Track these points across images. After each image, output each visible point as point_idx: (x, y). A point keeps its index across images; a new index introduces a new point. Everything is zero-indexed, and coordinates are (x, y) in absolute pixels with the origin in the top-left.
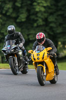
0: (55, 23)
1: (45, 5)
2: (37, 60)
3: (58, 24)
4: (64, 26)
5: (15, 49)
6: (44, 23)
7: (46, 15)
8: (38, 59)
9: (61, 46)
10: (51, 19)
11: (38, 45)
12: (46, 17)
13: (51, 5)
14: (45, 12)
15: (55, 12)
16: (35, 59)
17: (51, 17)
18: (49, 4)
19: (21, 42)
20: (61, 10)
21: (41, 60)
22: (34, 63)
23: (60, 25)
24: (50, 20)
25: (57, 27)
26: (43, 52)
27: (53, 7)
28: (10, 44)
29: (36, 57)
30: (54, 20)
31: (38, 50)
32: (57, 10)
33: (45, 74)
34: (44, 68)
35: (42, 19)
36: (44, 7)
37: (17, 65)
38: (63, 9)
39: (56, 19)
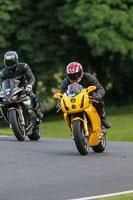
0: (31, 43)
1: (11, 8)
2: (71, 110)
3: (37, 45)
4: (49, 48)
5: (19, 94)
6: (9, 44)
7: (12, 27)
8: (74, 107)
9: (44, 89)
10: (23, 35)
11: (70, 83)
12: (13, 32)
13: (24, 8)
14: (10, 22)
15: (31, 22)
16: (67, 108)
17: (21, 32)
18: (19, 7)
19: (29, 83)
20: (43, 16)
21: (78, 109)
22: (65, 115)
23: (42, 46)
24: (20, 38)
25: (35, 51)
26: (80, 96)
27: (27, 12)
28: (9, 87)
29: (69, 105)
30: (28, 38)
31: (72, 92)
32: (35, 18)
33: (87, 134)
34: (85, 123)
35: (4, 35)
36: (10, 12)
37: (23, 123)
38: (47, 14)
39: (33, 36)
